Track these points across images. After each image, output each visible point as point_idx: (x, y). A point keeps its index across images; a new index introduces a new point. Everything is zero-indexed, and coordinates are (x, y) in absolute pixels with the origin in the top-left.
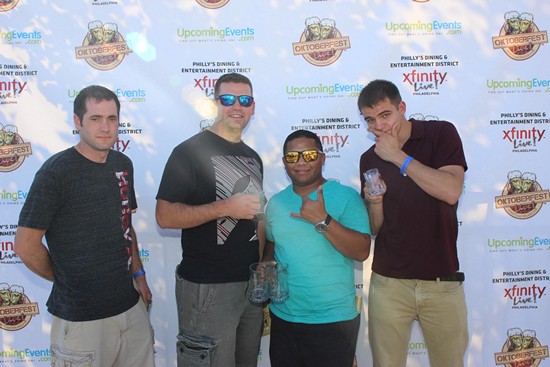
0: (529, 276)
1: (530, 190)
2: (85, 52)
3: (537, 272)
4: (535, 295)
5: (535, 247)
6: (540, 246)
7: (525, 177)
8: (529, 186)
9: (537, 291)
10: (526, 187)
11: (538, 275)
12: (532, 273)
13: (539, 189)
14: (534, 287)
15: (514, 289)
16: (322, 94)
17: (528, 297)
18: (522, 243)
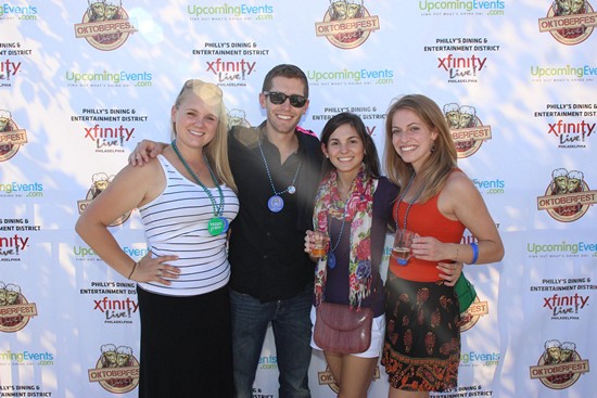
0: (571, 284)
1: (575, 191)
2: (85, 30)
3: (580, 280)
4: (577, 305)
5: (579, 253)
6: (584, 252)
7: (571, 175)
8: (575, 185)
9: (579, 301)
10: (572, 187)
11: (582, 284)
12: (575, 281)
13: (586, 189)
14: (576, 297)
15: (554, 298)
16: (347, 81)
17: (569, 307)
18: (564, 247)
